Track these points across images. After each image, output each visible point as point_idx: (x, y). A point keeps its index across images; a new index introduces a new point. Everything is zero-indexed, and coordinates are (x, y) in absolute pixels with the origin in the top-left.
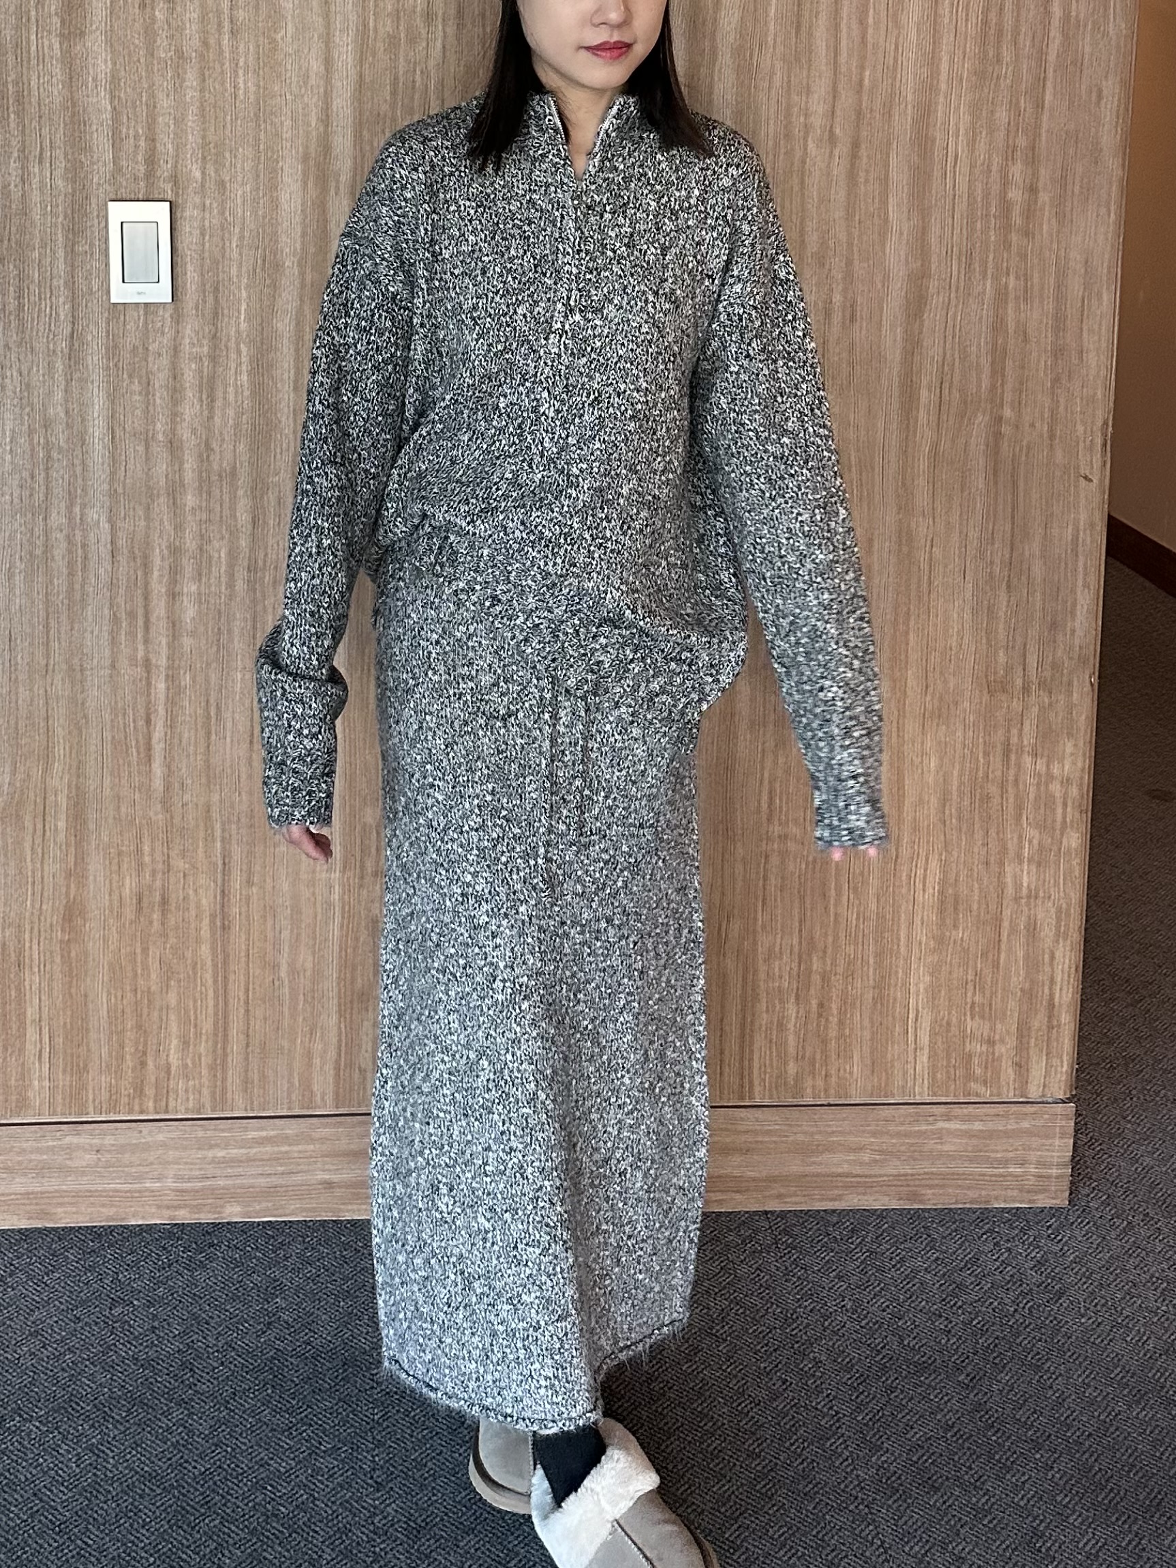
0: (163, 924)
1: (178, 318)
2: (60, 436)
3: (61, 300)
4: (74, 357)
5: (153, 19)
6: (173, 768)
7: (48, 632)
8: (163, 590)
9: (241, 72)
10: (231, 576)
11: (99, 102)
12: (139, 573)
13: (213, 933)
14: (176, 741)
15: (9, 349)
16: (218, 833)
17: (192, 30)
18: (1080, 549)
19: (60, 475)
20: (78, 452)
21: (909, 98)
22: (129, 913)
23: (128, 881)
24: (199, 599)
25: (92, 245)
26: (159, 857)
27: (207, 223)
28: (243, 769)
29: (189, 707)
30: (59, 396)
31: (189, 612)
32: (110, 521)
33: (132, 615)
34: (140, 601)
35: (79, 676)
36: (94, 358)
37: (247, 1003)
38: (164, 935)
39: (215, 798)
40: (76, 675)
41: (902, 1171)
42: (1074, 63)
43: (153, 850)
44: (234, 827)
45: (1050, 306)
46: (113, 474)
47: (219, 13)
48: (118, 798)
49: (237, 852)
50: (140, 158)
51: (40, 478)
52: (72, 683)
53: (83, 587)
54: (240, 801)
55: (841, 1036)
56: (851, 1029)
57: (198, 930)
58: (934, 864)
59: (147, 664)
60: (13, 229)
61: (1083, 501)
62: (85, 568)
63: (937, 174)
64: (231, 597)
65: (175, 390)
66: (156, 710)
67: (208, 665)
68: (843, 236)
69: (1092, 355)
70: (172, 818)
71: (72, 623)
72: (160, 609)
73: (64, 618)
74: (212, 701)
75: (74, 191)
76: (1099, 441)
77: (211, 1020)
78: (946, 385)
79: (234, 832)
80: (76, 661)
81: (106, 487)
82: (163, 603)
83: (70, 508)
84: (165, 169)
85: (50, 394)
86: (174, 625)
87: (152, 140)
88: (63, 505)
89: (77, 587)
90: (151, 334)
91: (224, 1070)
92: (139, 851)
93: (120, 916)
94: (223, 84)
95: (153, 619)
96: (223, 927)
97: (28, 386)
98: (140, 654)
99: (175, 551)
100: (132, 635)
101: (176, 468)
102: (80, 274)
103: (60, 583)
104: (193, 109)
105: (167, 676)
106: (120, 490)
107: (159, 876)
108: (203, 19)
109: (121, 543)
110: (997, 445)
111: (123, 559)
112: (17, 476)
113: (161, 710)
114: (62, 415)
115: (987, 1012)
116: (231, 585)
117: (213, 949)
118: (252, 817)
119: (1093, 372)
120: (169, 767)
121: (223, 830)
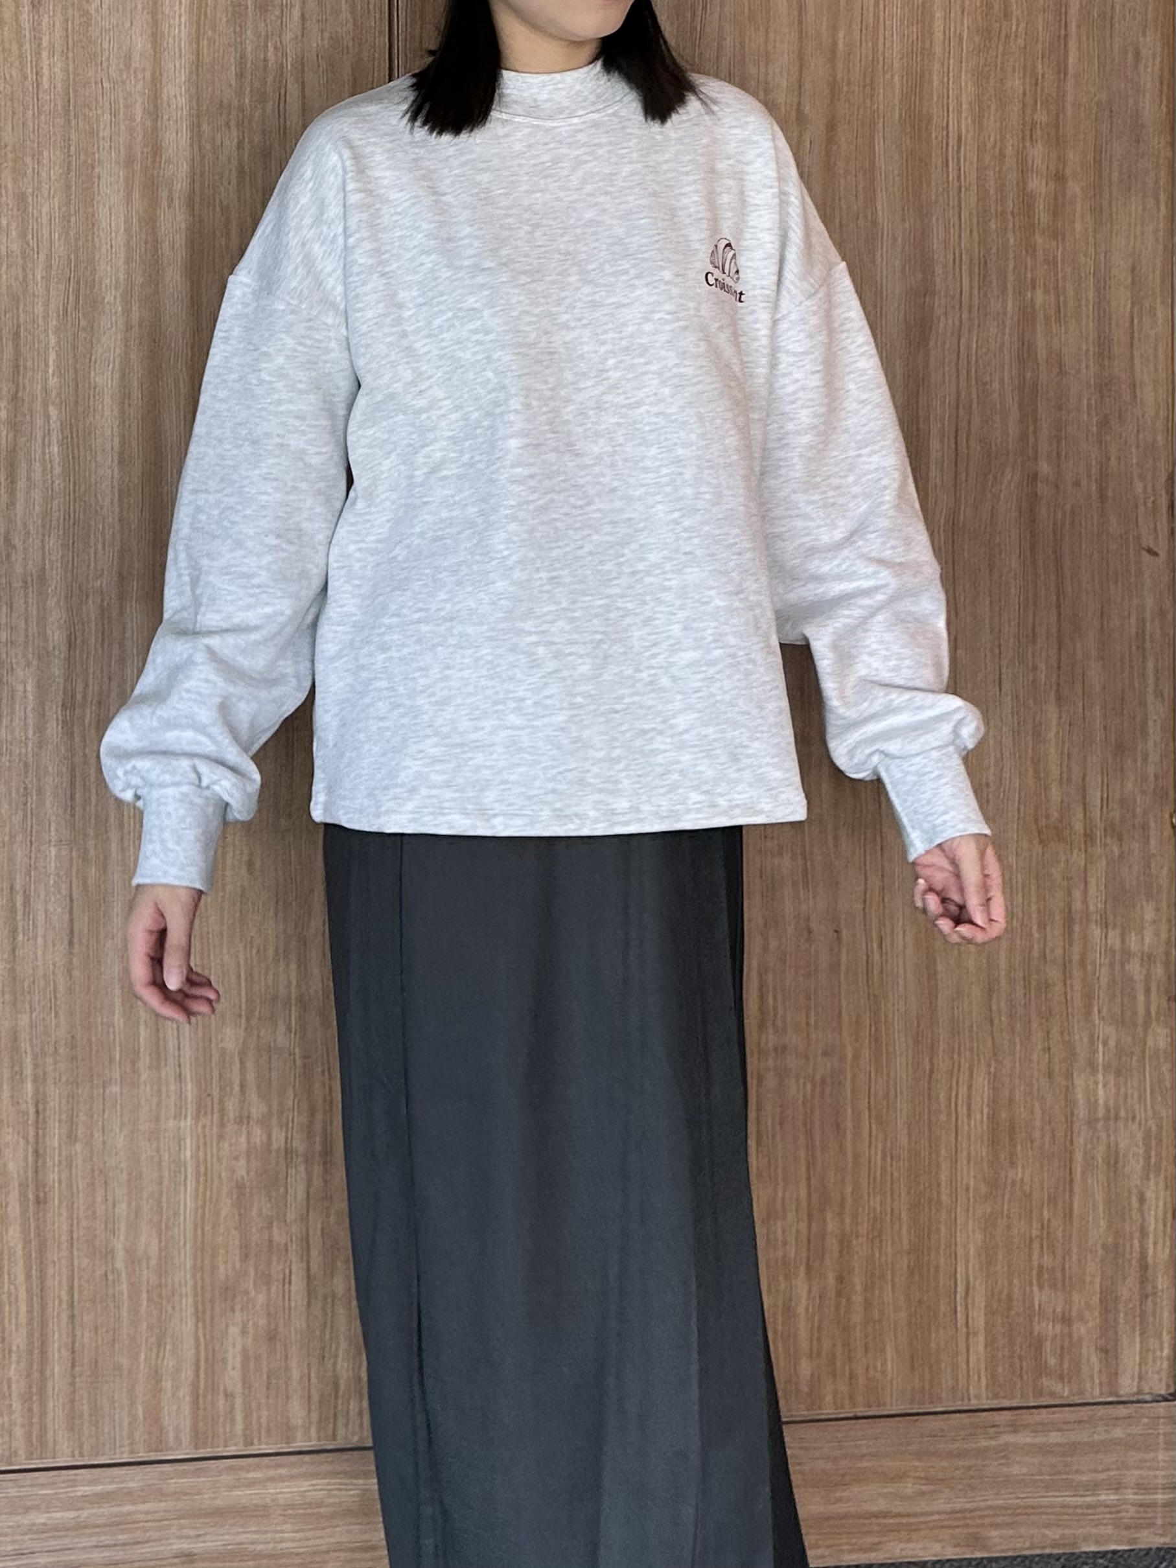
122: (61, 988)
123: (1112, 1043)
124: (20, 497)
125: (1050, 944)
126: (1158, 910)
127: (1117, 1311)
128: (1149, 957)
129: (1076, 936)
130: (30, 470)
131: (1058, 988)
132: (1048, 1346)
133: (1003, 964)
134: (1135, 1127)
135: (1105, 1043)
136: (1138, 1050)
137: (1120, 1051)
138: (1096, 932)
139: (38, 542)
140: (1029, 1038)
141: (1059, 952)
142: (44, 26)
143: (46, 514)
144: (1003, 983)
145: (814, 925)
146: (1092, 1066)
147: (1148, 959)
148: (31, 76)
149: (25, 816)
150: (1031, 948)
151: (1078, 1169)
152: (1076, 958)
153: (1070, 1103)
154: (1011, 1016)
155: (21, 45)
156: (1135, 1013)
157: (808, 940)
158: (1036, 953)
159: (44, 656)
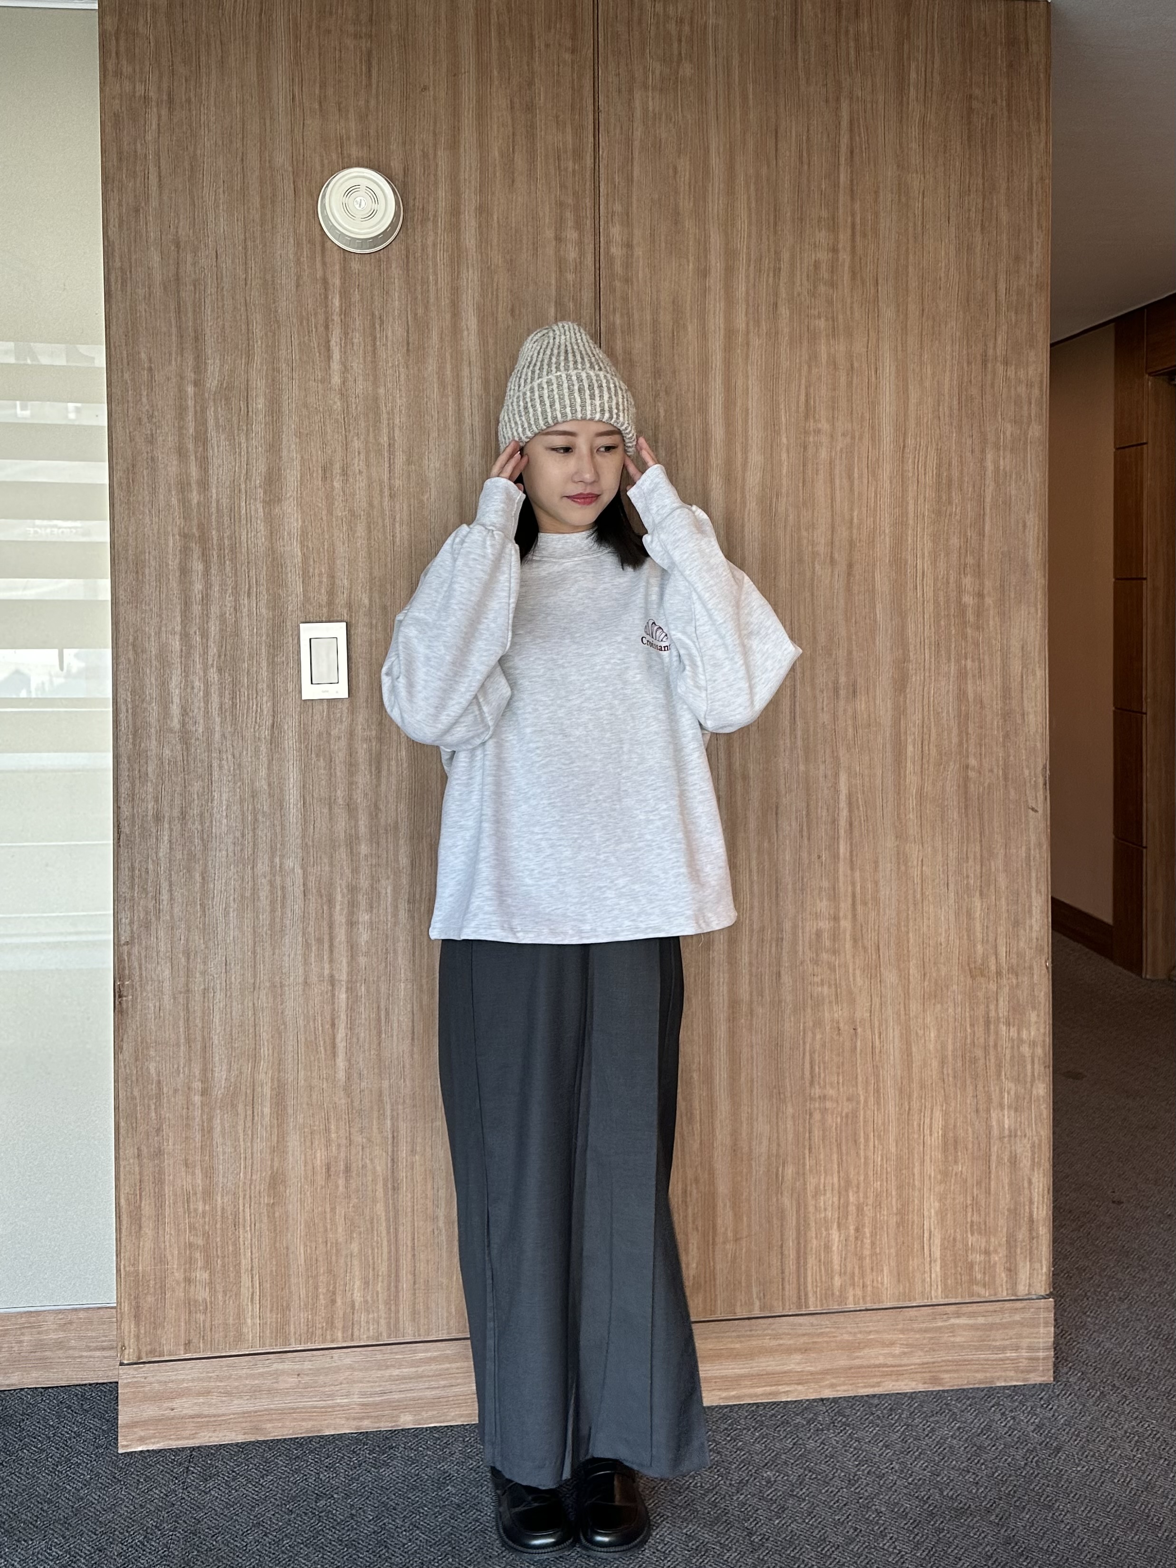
0: (347, 1188)
1: (353, 710)
2: (265, 804)
3: (265, 699)
4: (275, 742)
5: (332, 487)
6: (353, 1062)
7: (255, 957)
8: (344, 921)
9: (397, 525)
10: (396, 908)
11: (293, 550)
12: (325, 908)
13: (386, 1193)
14: (355, 1040)
15: (225, 738)
16: (388, 1113)
17: (361, 496)
18: (1032, 863)
19: (264, 833)
20: (278, 815)
21: (887, 531)
22: (320, 1180)
23: (318, 1155)
24: (372, 926)
25: (287, 658)
26: (342, 1132)
27: (374, 638)
28: (407, 1062)
29: (364, 1013)
30: (263, 772)
31: (364, 937)
32: (302, 867)
33: (320, 941)
34: (326, 929)
35: (279, 991)
36: (290, 741)
37: (413, 1249)
38: (348, 1197)
39: (386, 1084)
40: (277, 990)
41: (925, 1360)
42: (1004, 503)
43: (338, 1128)
44: (400, 1107)
45: (999, 681)
46: (305, 830)
47: (381, 482)
48: (311, 1088)
49: (403, 1127)
50: (323, 591)
51: (249, 836)
52: (275, 998)
53: (282, 919)
54: (405, 1086)
55: (873, 1254)
56: (881, 1248)
57: (374, 1191)
58: (938, 1114)
59: (332, 981)
60: (229, 647)
61: (1032, 827)
62: (283, 906)
63: (910, 586)
64: (395, 924)
65: (351, 765)
66: (339, 1016)
67: (379, 978)
68: (844, 633)
69: (1031, 716)
70: (352, 1102)
71: (274, 949)
72: (341, 935)
73: (267, 945)
74: (382, 1006)
75: (274, 617)
76: (1041, 781)
77: (385, 1264)
78: (926, 743)
79: (400, 1112)
80: (277, 979)
81: (299, 841)
82: (343, 931)
83: (272, 860)
84: (341, 599)
85: (256, 771)
86: (352, 948)
87: (332, 577)
88: (266, 857)
89: (278, 920)
90: (333, 724)
91: (397, 1305)
92: (327, 1130)
93: (313, 1182)
94: (384, 533)
95: (336, 943)
96: (394, 1189)
97: (240, 765)
98: (326, 972)
99: (353, 889)
100: (320, 957)
101: (353, 824)
102: (279, 679)
103: (264, 918)
104: (363, 553)
105: (347, 988)
106: (310, 843)
107: (343, 1149)
108: (369, 486)
109: (312, 884)
110: (966, 787)
111: (313, 898)
112: (231, 836)
113: (343, 1017)
114: (266, 787)
115: (984, 1230)
116: (395, 915)
117: (387, 1205)
118: (414, 1099)
119: (1033, 730)
120: (349, 1061)
121: (392, 1110)
122: (407, 1066)
123: (1012, 1093)
124: (384, 780)
125: (977, 1036)
126: (1038, 1016)
127: (1016, 1246)
128: (1034, 1042)
129: (992, 1031)
130: (389, 765)
131: (981, 1062)
132: (977, 1268)
133: (950, 1048)
134: (1026, 1141)
135: (1009, 1093)
136: (1027, 1097)
137: (1017, 1097)
138: (1004, 1028)
139: (394, 807)
140: (965, 1090)
141: (982, 1040)
142: (397, 508)
143: (399, 790)
144: (950, 1058)
145: (841, 1025)
146: (1001, 1106)
147: (1033, 1044)
148: (390, 538)
149: (386, 966)
150: (966, 1038)
151: (993, 1166)
152: (992, 1043)
153: (989, 1128)
154: (955, 1077)
155: (384, 520)
156: (1026, 1075)
157: (839, 1034)
158: (969, 1041)
159: (397, 873)
